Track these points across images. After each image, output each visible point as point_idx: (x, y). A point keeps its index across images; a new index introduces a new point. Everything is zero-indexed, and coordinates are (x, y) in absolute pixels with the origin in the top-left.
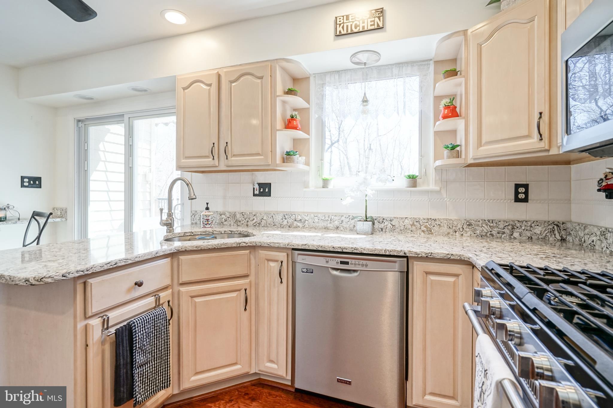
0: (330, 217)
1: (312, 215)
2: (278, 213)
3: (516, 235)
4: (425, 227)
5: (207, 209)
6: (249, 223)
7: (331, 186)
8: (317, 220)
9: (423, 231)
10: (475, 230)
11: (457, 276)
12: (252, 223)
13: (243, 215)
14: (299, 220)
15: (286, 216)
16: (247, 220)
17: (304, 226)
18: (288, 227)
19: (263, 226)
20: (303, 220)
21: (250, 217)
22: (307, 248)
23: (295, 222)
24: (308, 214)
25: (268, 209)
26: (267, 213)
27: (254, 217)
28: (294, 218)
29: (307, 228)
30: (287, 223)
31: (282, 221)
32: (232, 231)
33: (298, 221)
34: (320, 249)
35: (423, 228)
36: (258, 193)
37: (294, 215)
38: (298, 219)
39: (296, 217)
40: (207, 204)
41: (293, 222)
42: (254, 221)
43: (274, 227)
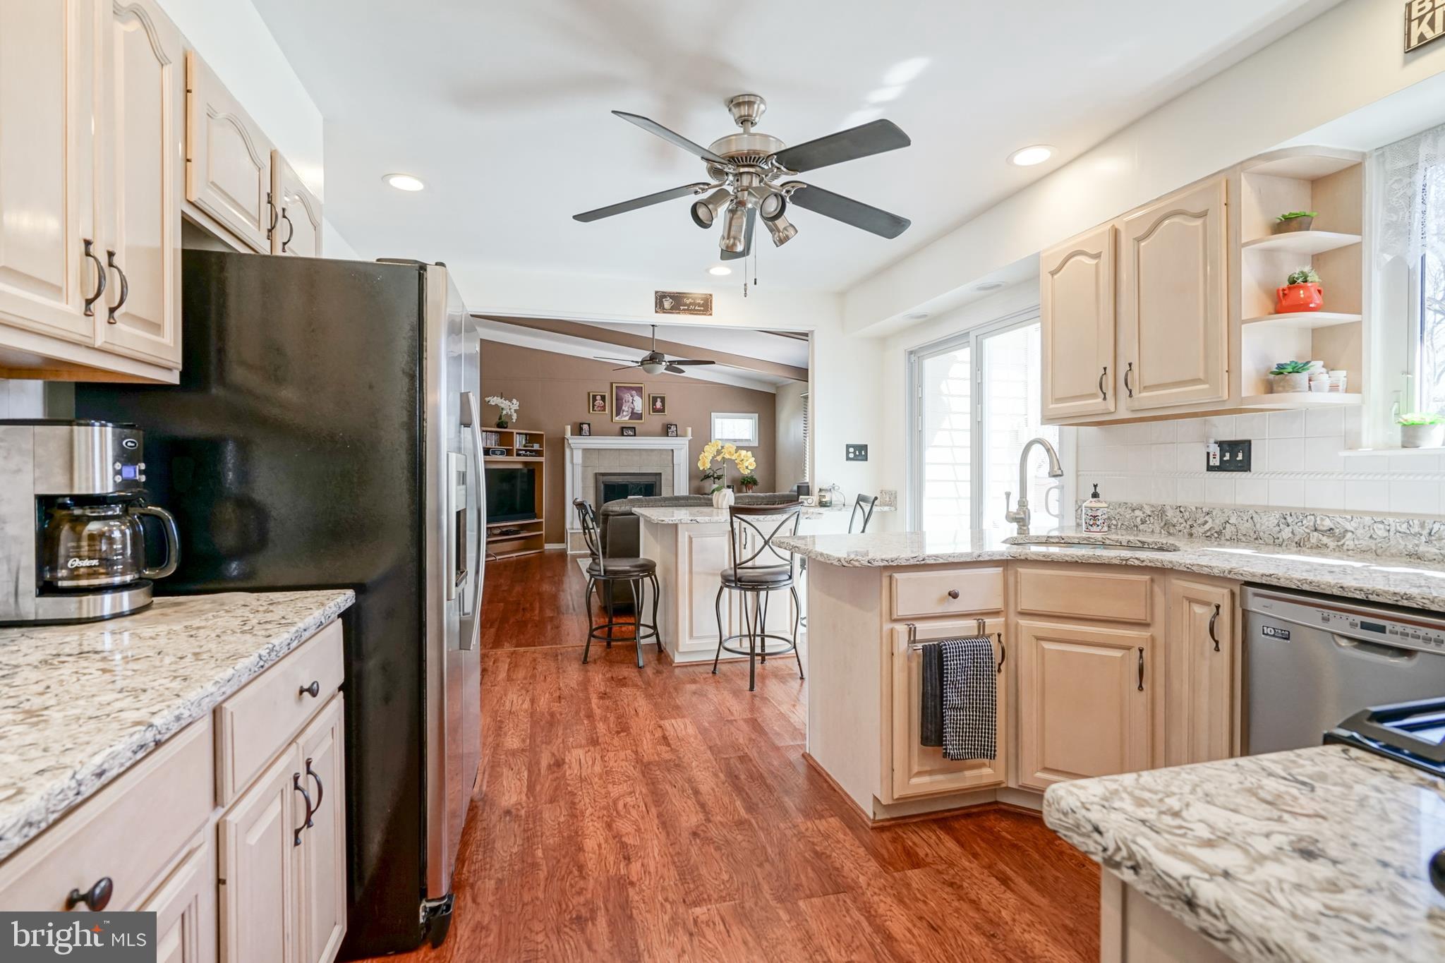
0: (1428, 527)
1: (1368, 519)
2: (1267, 509)
5: (1095, 495)
6: (1194, 531)
7: (1431, 442)
8: (1382, 533)
12: (1201, 530)
13: (1181, 512)
14: (1325, 528)
15: (1288, 518)
16: (1189, 523)
17: (1343, 545)
18: (1294, 544)
19: (1228, 538)
20: (1337, 531)
21: (1198, 516)
23: (1315, 534)
24: (1354, 514)
25: (1241, 500)
26: (1239, 511)
27: (1207, 518)
28: (1312, 524)
29: (1350, 553)
30: (1290, 535)
31: (1277, 528)
32: (1143, 543)
33: (1323, 532)
34: (1306, 587)
36: (1218, 464)
37: (1312, 517)
38: (1323, 526)
39: (1318, 522)
40: (1095, 486)
41: (1309, 534)
42: (1207, 527)
43: (1257, 542)
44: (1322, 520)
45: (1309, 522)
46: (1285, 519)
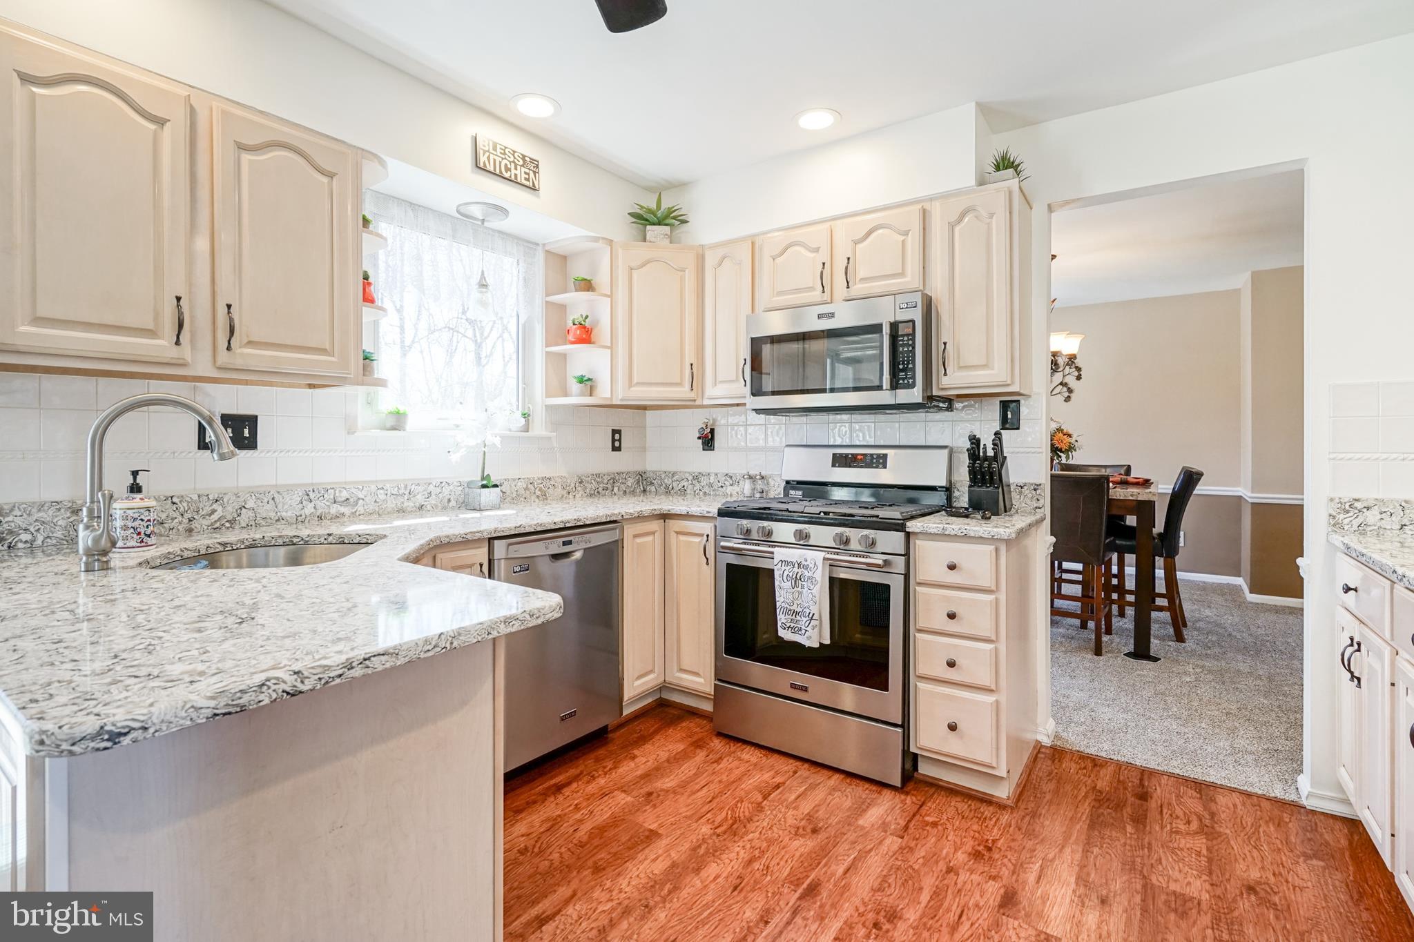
0: (408, 488)
1: (373, 488)
2: (290, 489)
3: (616, 489)
4: (540, 490)
5: (135, 488)
6: (194, 525)
7: (411, 424)
8: (382, 497)
9: (538, 497)
10: (586, 488)
11: (653, 533)
12: (206, 522)
13: (174, 503)
14: (343, 499)
15: (311, 494)
16: (186, 516)
17: (355, 512)
18: (316, 518)
19: (243, 525)
20: (351, 500)
21: (201, 505)
22: (522, 531)
23: (335, 505)
24: (365, 484)
26: (257, 493)
27: (215, 506)
28: (332, 497)
29: (361, 517)
30: (313, 510)
31: (301, 505)
33: (341, 503)
34: (539, 529)
35: (538, 493)
37: (333, 491)
38: (341, 497)
39: (337, 494)
40: (135, 474)
41: (329, 506)
42: (215, 517)
43: (278, 523)
44: (340, 491)
45: (329, 496)
46: (308, 495)
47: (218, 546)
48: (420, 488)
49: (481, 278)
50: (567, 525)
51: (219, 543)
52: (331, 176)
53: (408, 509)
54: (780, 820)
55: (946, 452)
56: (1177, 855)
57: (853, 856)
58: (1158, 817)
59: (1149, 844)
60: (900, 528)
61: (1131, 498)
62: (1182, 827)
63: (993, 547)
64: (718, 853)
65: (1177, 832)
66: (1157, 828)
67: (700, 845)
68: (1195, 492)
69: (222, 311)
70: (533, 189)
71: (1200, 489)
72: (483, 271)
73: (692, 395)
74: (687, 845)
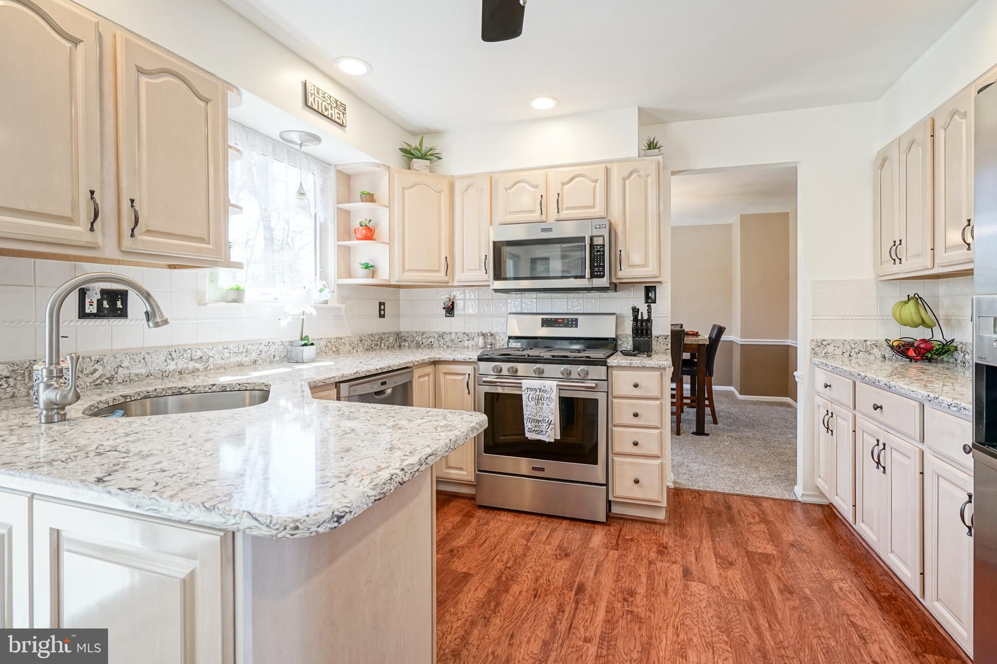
0: (246, 347)
1: (220, 347)
2: (157, 350)
3: (383, 345)
4: (335, 347)
7: (247, 298)
8: (227, 355)
9: (334, 352)
10: (364, 345)
11: (428, 375)
12: (89, 380)
14: (198, 357)
15: (173, 354)
17: (207, 367)
18: (177, 373)
19: (120, 381)
20: (204, 358)
23: (192, 362)
24: (214, 345)
26: (131, 354)
27: (96, 366)
28: (189, 356)
29: (212, 371)
30: (175, 367)
31: (165, 363)
33: (196, 361)
34: (368, 374)
35: (334, 349)
36: (95, 311)
37: (190, 351)
38: (196, 355)
39: (193, 354)
41: (187, 363)
42: (96, 375)
43: (148, 378)
44: (196, 351)
45: (187, 355)
46: (171, 355)
47: (121, 398)
48: (254, 348)
49: (300, 188)
50: (384, 371)
51: (122, 396)
52: (207, 101)
53: (246, 363)
54: (543, 553)
55: (615, 317)
56: (755, 535)
57: (595, 565)
58: (739, 517)
59: (741, 532)
60: (604, 363)
61: (695, 343)
62: (752, 521)
63: (659, 373)
64: (514, 579)
65: (751, 524)
66: (741, 523)
67: (501, 575)
68: (721, 339)
69: (126, 204)
70: (342, 125)
71: (724, 338)
72: (301, 183)
73: (446, 279)
74: (492, 578)
